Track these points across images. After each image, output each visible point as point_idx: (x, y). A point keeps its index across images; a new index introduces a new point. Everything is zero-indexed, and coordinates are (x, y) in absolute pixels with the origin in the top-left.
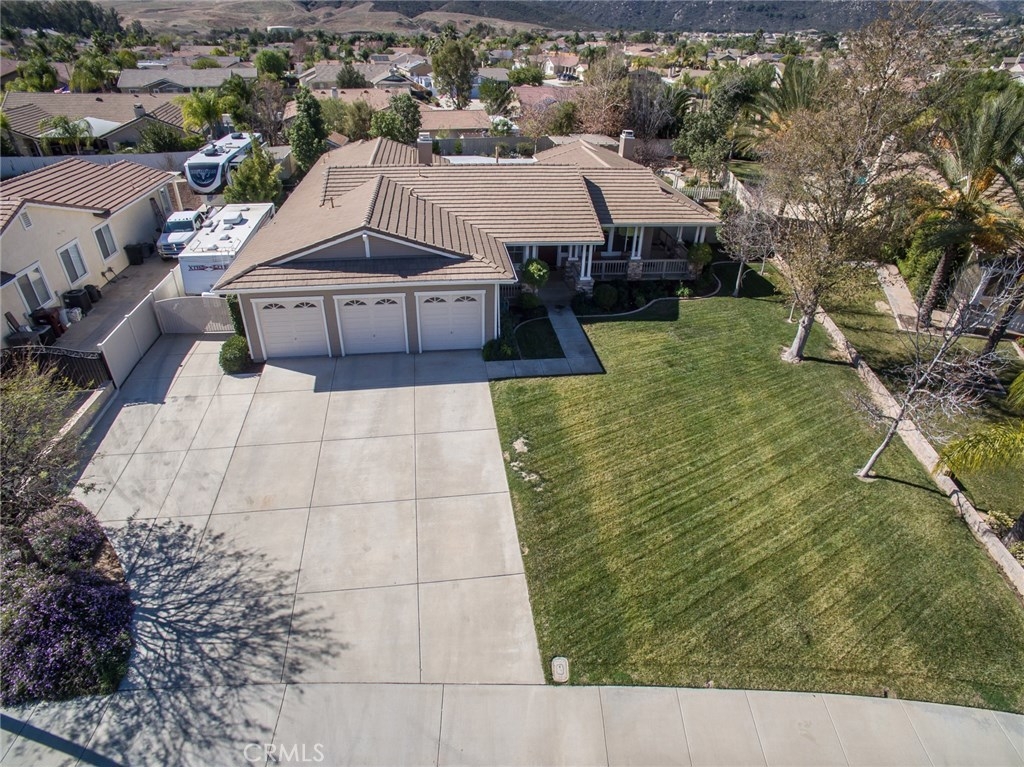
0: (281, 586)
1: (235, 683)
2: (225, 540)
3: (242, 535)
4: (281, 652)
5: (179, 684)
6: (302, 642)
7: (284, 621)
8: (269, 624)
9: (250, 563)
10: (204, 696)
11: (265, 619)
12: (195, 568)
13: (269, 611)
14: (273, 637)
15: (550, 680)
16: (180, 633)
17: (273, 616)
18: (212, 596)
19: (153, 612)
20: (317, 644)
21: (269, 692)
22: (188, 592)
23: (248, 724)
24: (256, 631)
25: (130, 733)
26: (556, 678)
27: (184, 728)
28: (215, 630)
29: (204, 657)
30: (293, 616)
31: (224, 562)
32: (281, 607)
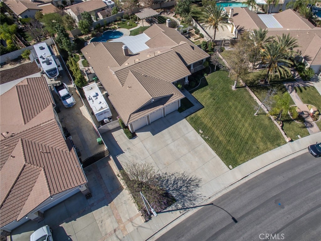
0: (184, 176)
1: (191, 192)
2: (168, 173)
3: (170, 171)
4: (193, 184)
5: (184, 196)
6: (195, 182)
7: (189, 180)
8: (188, 182)
10: (189, 195)
11: (187, 181)
12: (168, 180)
14: (190, 183)
15: (231, 169)
16: (176, 190)
18: (175, 182)
19: (169, 189)
20: (197, 181)
21: (197, 190)
22: (171, 184)
23: (198, 195)
24: (187, 184)
25: (184, 204)
27: (190, 200)
28: (181, 187)
29: (184, 191)
30: (191, 178)
31: (171, 177)
32: (187, 178)
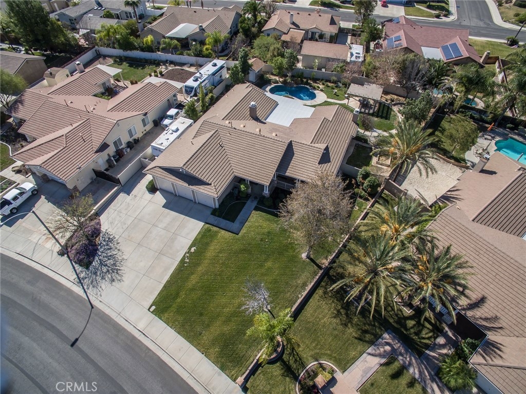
0: (121, 262)
1: (103, 278)
2: (119, 245)
3: (122, 246)
4: (113, 276)
5: (95, 273)
6: (117, 276)
7: (117, 270)
8: (115, 269)
9: (120, 253)
10: (97, 278)
11: (115, 267)
12: (111, 249)
13: (116, 266)
14: (113, 272)
16: (101, 263)
17: (116, 268)
18: (109, 257)
19: (99, 256)
20: (119, 278)
21: (107, 283)
22: (107, 254)
23: (101, 287)
24: (111, 270)
25: (86, 278)
26: (150, 310)
27: (92, 282)
28: (106, 265)
29: (102, 270)
30: (120, 270)
31: (116, 250)
32: (119, 266)
